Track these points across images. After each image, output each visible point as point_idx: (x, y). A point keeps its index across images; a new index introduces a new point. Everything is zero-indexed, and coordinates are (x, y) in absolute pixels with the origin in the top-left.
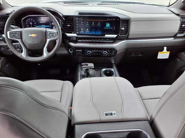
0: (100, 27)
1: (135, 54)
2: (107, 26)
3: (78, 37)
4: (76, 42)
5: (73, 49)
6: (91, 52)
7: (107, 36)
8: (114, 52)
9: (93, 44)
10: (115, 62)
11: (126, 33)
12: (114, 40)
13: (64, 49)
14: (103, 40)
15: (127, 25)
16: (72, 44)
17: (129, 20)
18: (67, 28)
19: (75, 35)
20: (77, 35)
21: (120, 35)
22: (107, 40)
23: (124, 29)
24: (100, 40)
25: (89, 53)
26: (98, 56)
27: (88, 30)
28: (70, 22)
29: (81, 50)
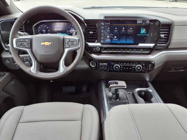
0: (133, 33)
1: (175, 69)
2: (141, 33)
3: (103, 47)
4: (99, 53)
5: (96, 62)
6: (119, 66)
7: (141, 45)
8: (150, 66)
9: (123, 56)
10: (150, 79)
11: (167, 42)
12: (151, 51)
13: (84, 62)
14: (135, 50)
15: (169, 31)
16: (94, 56)
17: (172, 24)
18: (89, 36)
19: (99, 44)
20: (101, 44)
21: (159, 43)
22: (142, 50)
23: (163, 36)
24: (131, 51)
25: (117, 68)
26: (129, 71)
27: (116, 38)
28: (93, 29)
29: (106, 64)
